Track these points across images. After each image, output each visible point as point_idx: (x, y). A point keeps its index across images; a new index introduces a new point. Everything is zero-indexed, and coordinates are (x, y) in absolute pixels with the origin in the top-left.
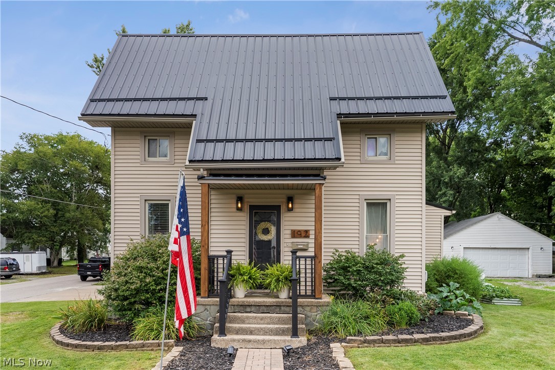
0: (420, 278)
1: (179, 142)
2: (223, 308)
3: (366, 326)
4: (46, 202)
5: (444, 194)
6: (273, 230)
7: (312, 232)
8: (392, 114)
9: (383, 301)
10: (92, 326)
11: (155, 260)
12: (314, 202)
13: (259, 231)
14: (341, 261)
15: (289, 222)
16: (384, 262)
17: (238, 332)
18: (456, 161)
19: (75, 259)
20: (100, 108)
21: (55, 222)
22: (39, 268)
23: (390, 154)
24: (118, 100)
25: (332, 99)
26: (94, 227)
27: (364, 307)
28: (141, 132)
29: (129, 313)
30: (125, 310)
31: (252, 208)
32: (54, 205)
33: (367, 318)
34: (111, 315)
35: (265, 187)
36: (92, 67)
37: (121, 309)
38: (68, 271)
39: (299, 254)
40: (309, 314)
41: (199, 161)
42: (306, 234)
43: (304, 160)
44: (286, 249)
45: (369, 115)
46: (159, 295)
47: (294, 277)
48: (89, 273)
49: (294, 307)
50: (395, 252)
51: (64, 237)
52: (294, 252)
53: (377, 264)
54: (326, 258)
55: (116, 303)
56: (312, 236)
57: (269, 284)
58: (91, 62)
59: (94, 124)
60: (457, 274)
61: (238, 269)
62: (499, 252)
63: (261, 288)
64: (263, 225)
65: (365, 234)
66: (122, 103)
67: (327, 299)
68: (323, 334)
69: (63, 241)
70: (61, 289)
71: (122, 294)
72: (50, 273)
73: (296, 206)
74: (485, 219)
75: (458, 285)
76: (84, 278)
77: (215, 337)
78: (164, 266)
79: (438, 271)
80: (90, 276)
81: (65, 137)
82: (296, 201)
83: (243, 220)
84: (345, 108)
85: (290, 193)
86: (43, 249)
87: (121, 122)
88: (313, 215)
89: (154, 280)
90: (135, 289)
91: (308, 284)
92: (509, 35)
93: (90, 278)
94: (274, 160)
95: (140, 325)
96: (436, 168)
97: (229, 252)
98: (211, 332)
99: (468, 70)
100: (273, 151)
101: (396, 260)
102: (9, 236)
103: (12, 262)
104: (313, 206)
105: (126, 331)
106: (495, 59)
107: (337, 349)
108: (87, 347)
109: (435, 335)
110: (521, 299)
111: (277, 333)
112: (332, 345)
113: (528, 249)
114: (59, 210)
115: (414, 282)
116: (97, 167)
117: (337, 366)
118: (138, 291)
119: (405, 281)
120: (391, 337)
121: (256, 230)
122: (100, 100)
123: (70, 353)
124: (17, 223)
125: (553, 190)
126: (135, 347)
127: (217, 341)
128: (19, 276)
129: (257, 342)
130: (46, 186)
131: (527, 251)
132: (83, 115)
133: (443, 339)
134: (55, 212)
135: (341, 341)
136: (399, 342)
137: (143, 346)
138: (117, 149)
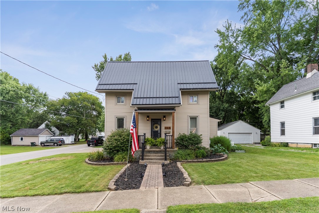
0: (208, 142)
1: (128, 98)
2: (143, 152)
3: (188, 157)
4: (74, 117)
5: (221, 114)
6: (159, 127)
7: (171, 127)
8: (198, 89)
9: (195, 150)
10: (99, 159)
11: (121, 137)
12: (172, 117)
13: (154, 127)
14: (181, 137)
15: (164, 124)
16: (195, 137)
17: (147, 159)
18: (226, 101)
19: (84, 139)
20: (102, 87)
21: (78, 124)
22: (72, 142)
23: (197, 101)
24: (108, 84)
25: (178, 84)
26: (92, 126)
27: (188, 151)
28: (115, 95)
29: (112, 154)
30: (111, 153)
31: (152, 120)
32: (78, 118)
33: (189, 155)
34: (105, 154)
35: (156, 113)
36: (94, 68)
37: (110, 153)
38: (82, 143)
39: (167, 135)
40: (170, 154)
41: (135, 105)
42: (169, 128)
43: (169, 104)
44: (163, 133)
45: (190, 89)
46: (122, 148)
47: (165, 142)
48: (91, 143)
49: (165, 152)
50: (199, 134)
51: (81, 130)
52: (165, 134)
53: (193, 138)
54: (176, 136)
55: (108, 151)
56: (172, 129)
57: (158, 144)
58: (94, 66)
59: (100, 92)
60: (221, 141)
61: (148, 139)
62: (241, 134)
63: (155, 146)
64: (155, 125)
65: (189, 128)
66: (109, 85)
67: (176, 149)
68: (175, 160)
69: (80, 132)
70: (81, 149)
71: (110, 148)
72: (75, 144)
73: (166, 119)
74: (236, 122)
75: (221, 145)
76: (89, 145)
77: (140, 161)
78: (124, 139)
79: (215, 140)
80: (91, 144)
81: (82, 93)
82: (166, 117)
83: (149, 124)
84: (183, 86)
85: (164, 114)
86: (73, 135)
87: (109, 92)
88: (172, 122)
89: (120, 143)
90: (114, 146)
91: (170, 144)
92: (243, 57)
93: (91, 145)
94: (159, 104)
95: (116, 158)
96: (218, 104)
97: (145, 134)
98: (139, 160)
99: (229, 69)
100: (159, 101)
101: (199, 137)
102: (60, 130)
103: (62, 139)
104: (172, 119)
105: (111, 159)
106: (239, 65)
107: (179, 164)
108: (100, 164)
109: (210, 160)
110: (245, 150)
111: (160, 159)
112: (177, 163)
113: (252, 133)
114: (79, 120)
115: (206, 143)
116: (93, 104)
117: (178, 168)
118: (115, 147)
119: (202, 144)
120: (196, 160)
121: (153, 127)
122: (102, 84)
123: (94, 166)
124: (64, 125)
125: (260, 112)
126: (115, 164)
127: (141, 162)
128: (64, 145)
129: (154, 162)
130: (75, 111)
131: (251, 134)
132: (96, 89)
133: (212, 161)
134: (78, 121)
135: (180, 162)
136: (198, 162)
137: (118, 164)
138: (107, 100)
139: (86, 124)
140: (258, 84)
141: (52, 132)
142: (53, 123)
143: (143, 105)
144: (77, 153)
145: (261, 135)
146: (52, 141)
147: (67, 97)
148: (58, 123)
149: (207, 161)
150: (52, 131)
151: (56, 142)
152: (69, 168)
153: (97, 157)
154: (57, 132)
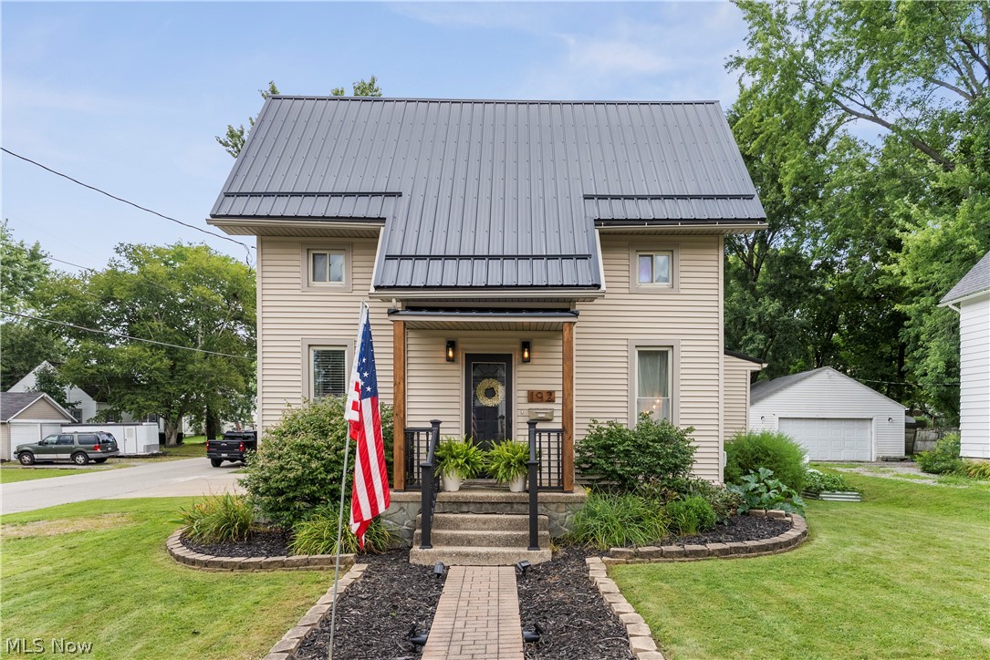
0: (716, 461)
1: (359, 260)
2: (427, 506)
3: (637, 531)
4: (158, 348)
5: (751, 340)
6: (501, 391)
7: (559, 395)
8: (675, 221)
9: (663, 496)
10: (230, 533)
11: (324, 434)
12: (561, 349)
13: (480, 392)
14: (601, 437)
15: (526, 379)
16: (664, 438)
17: (449, 541)
18: (767, 291)
19: (203, 435)
20: (239, 206)
21: (172, 377)
22: (148, 447)
23: (672, 279)
24: (267, 194)
25: (587, 197)
26: (232, 386)
27: (636, 504)
28: (303, 244)
29: (286, 514)
30: (280, 510)
31: (469, 357)
32: (170, 352)
33: (639, 520)
34: (259, 516)
35: (489, 327)
36: (226, 144)
37: (274, 509)
38: (192, 451)
39: (539, 426)
40: (555, 515)
41: (389, 288)
42: (549, 396)
43: (546, 287)
44: (521, 419)
45: (641, 221)
46: (331, 487)
47: (532, 460)
48: (224, 455)
49: (533, 506)
50: (680, 424)
51: (185, 401)
52: (532, 424)
53: (654, 441)
54: (579, 433)
56: (559, 401)
57: (496, 471)
58: (224, 137)
59: (231, 229)
60: (769, 455)
61: (449, 448)
62: (830, 424)
63: (483, 478)
64: (486, 384)
65: (637, 397)
66: (273, 198)
67: (581, 492)
68: (576, 545)
69: (184, 406)
71: (275, 485)
72: (164, 454)
73: (534, 355)
74: (809, 376)
75: (771, 473)
76: (216, 463)
77: (416, 549)
78: (339, 444)
79: (742, 451)
80: (226, 459)
81: (186, 249)
82: (534, 348)
83: (456, 377)
84: (607, 210)
85: (526, 335)
86: (154, 419)
87: (272, 227)
88: (560, 369)
89: (324, 465)
90: (295, 479)
91: (553, 470)
92: (844, 108)
93: (226, 463)
94: (501, 287)
95: (303, 532)
96: (738, 301)
97: (436, 423)
98: (409, 541)
99: (784, 159)
100: (498, 274)
101: (681, 436)
102: (101, 399)
103: (106, 438)
104: (561, 355)
105: (281, 540)
106: (823, 142)
107: (596, 566)
108: (223, 565)
109: (738, 544)
110: (862, 492)
111: (508, 542)
112: (588, 560)
113: (871, 419)
114: (177, 360)
115: (708, 467)
116: (235, 295)
117: (596, 590)
118: (299, 481)
119: (694, 466)
120: (674, 548)
121: (475, 388)
122: (240, 195)
123: (197, 575)
124: (112, 379)
125: (906, 334)
126: (296, 565)
127: (419, 555)
128: (117, 460)
129: (478, 556)
130: (158, 324)
131: (869, 423)
132: (213, 216)
133: (749, 550)
134: (171, 363)
135: (601, 554)
136: (686, 554)
137: (308, 562)
138: (266, 269)
139: (205, 377)
140: (907, 218)
141: (65, 406)
142: (69, 369)
143: (426, 287)
144: (157, 499)
145: (908, 426)
146: (66, 442)
147: (125, 264)
148: (91, 371)
149: (725, 553)
150: (67, 401)
151: (81, 447)
152: (79, 578)
153: (218, 529)
154: (90, 407)
